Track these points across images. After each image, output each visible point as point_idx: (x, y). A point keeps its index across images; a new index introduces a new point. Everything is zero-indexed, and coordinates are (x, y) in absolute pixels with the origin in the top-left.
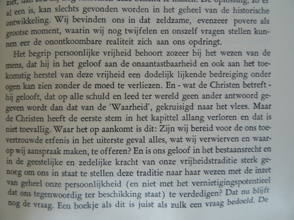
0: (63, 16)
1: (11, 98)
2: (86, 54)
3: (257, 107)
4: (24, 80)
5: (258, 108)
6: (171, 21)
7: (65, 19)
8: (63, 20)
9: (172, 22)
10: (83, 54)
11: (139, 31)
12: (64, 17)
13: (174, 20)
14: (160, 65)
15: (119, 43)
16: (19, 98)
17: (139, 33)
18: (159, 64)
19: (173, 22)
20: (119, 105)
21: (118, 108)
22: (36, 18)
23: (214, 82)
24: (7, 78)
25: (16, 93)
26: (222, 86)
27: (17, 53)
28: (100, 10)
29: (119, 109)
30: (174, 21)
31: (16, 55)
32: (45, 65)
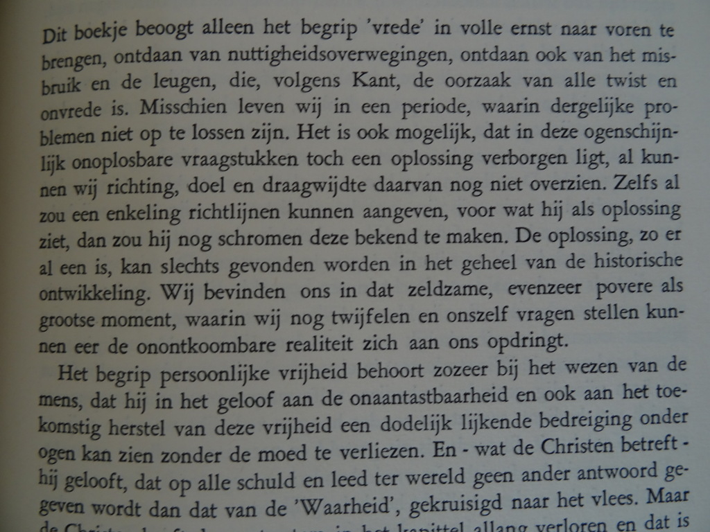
0: (181, 285)
1: (52, 481)
2: (236, 377)
3: (655, 499)
4: (85, 439)
5: (658, 500)
6: (444, 291)
7: (186, 291)
8: (181, 294)
9: (446, 294)
10: (230, 377)
11: (366, 318)
12: (183, 288)
13: (450, 287)
14: (418, 399)
15: (318, 347)
16: (72, 483)
17: (367, 321)
18: (415, 398)
19: (449, 293)
20: (317, 502)
21: (315, 509)
22: (114, 286)
23: (552, 439)
24: (42, 428)
25: (65, 469)
26: (569, 449)
27: (66, 369)
28: (271, 269)
29: (317, 513)
30: (452, 291)
31: (66, 376)
32: (136, 405)
